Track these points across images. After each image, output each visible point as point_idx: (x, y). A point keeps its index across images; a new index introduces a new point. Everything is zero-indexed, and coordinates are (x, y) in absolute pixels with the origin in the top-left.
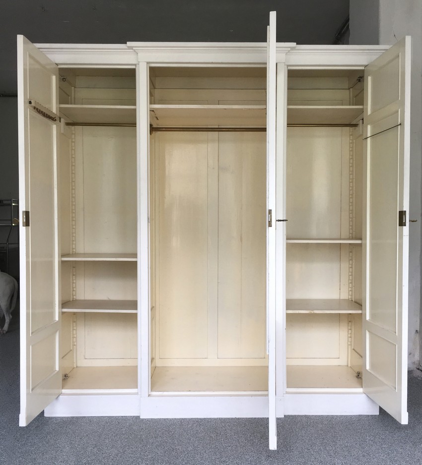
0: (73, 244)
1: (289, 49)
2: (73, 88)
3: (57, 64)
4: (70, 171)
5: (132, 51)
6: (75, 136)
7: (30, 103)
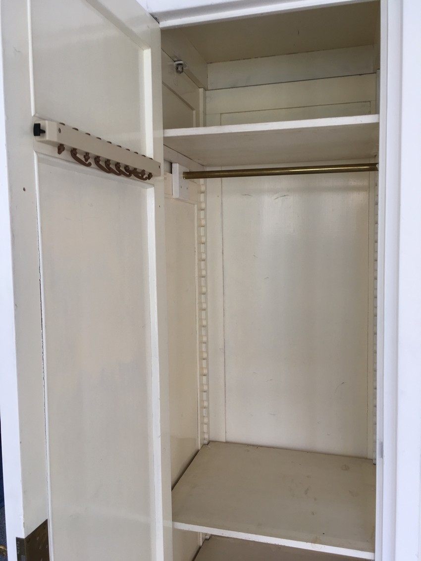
0: (202, 423)
2: (201, 90)
3: (156, 17)
4: (196, 270)
6: (205, 197)
7: (38, 130)
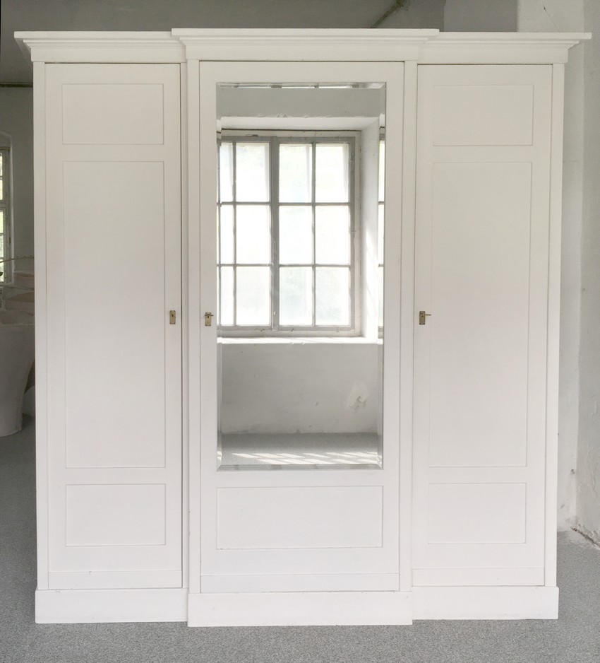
1: (426, 39)
5: (176, 42)
